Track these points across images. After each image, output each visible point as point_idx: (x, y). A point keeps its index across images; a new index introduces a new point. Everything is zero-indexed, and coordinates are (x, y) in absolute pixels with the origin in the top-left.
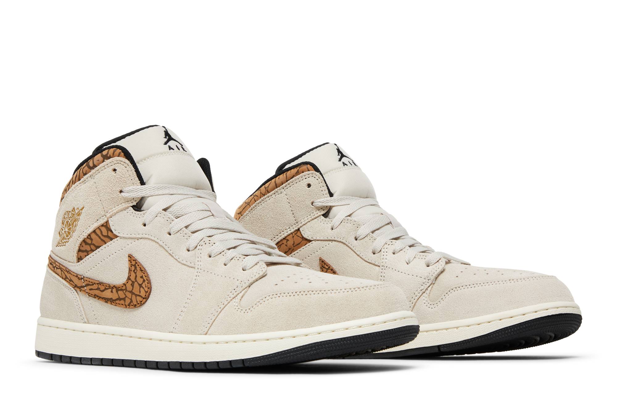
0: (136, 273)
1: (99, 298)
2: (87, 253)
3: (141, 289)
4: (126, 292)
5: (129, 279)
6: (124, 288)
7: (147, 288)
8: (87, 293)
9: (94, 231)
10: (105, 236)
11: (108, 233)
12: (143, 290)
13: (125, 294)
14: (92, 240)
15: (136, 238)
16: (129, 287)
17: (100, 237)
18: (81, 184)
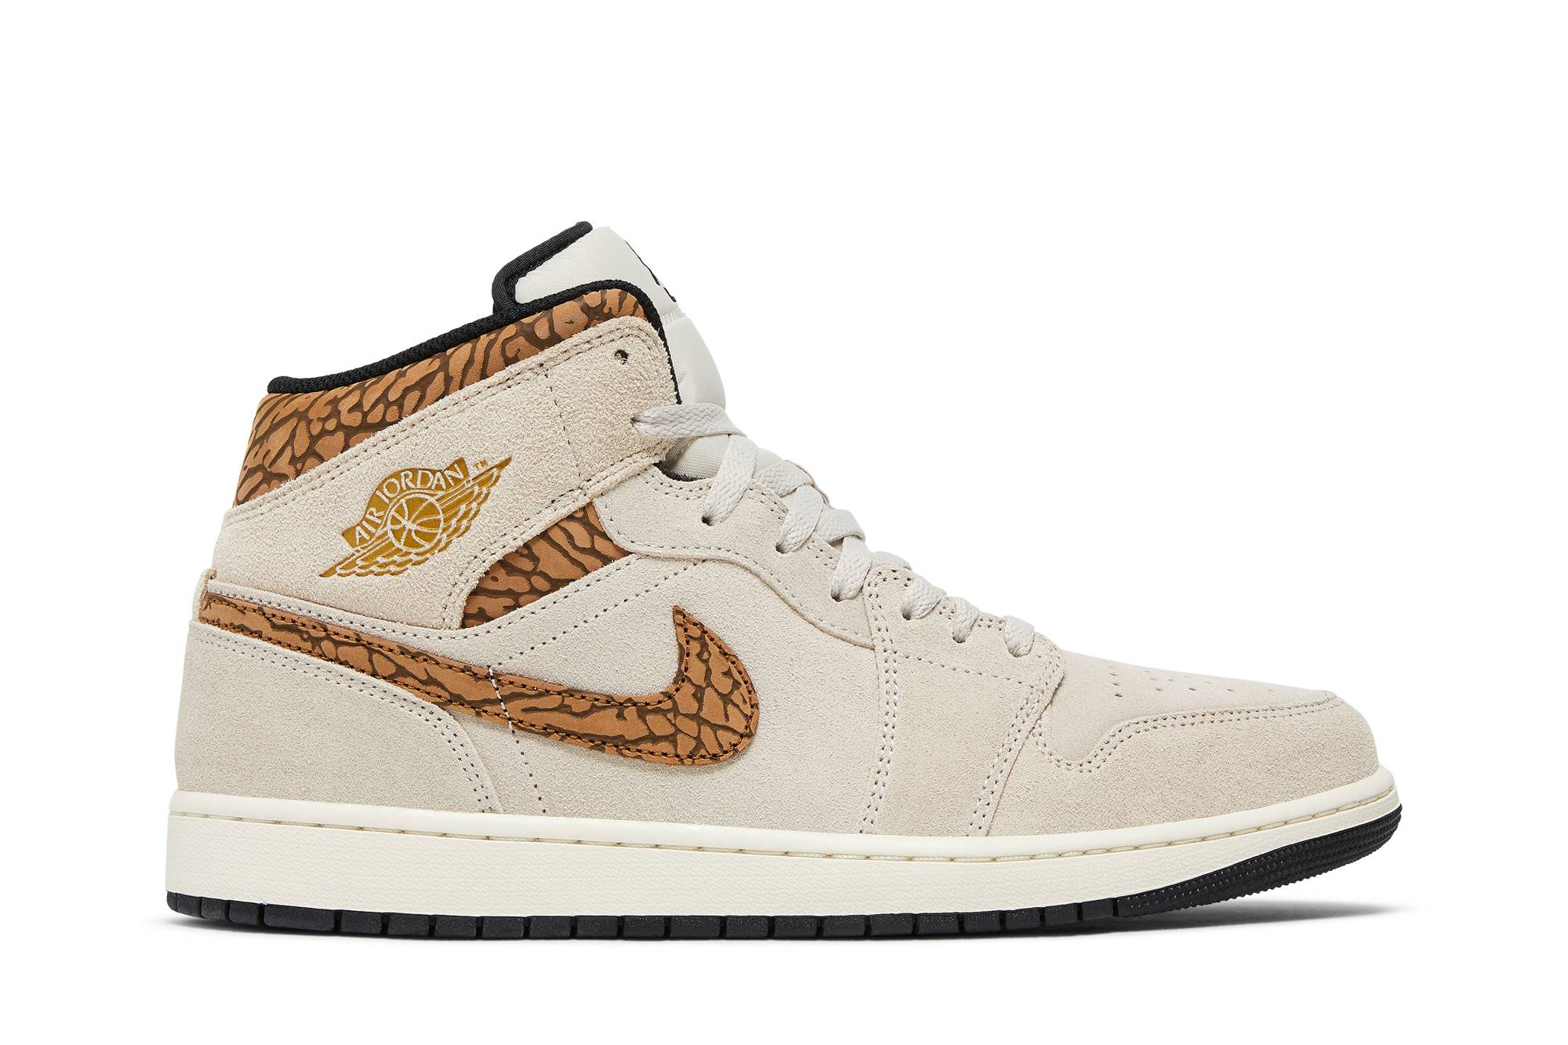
0: (706, 662)
1: (567, 735)
2: (515, 600)
3: (730, 708)
4: (675, 717)
5: (681, 677)
6: (668, 704)
7: (748, 705)
8: (510, 719)
9: (544, 535)
10: (583, 550)
11: (593, 542)
12: (736, 710)
13: (674, 725)
14: (535, 559)
15: (689, 560)
16: (687, 704)
17: (566, 554)
18: (493, 390)
